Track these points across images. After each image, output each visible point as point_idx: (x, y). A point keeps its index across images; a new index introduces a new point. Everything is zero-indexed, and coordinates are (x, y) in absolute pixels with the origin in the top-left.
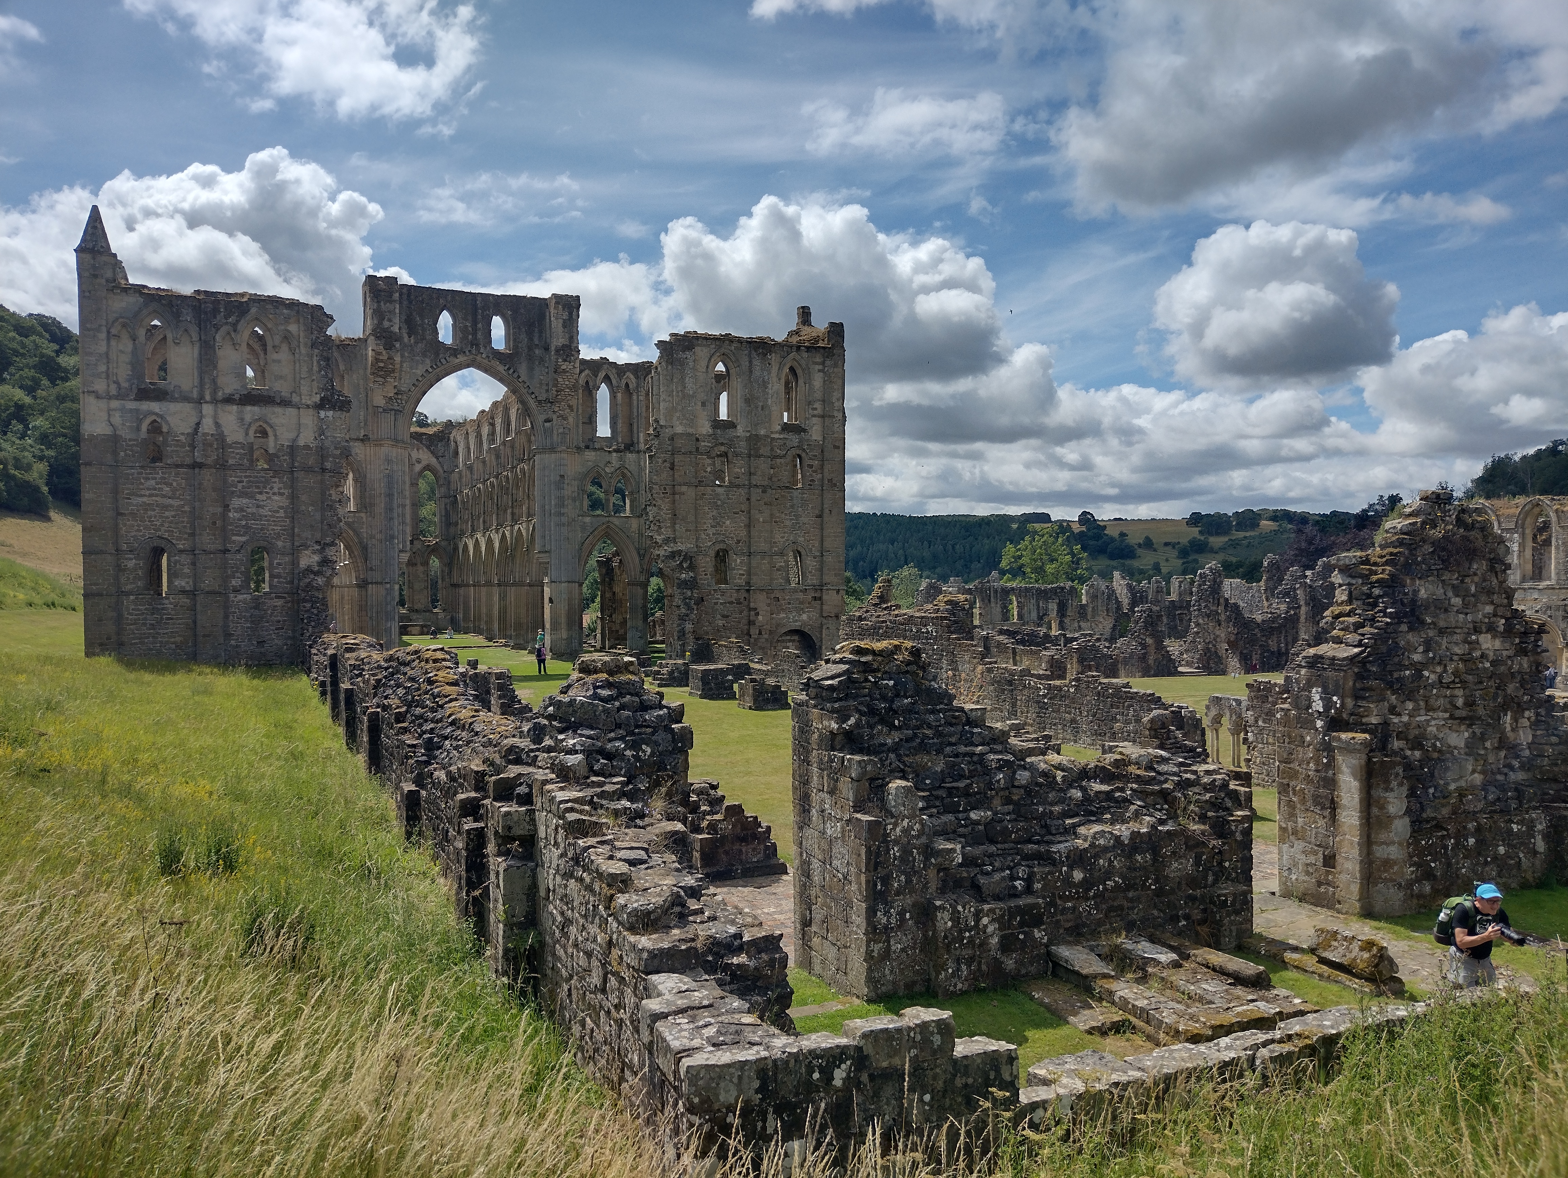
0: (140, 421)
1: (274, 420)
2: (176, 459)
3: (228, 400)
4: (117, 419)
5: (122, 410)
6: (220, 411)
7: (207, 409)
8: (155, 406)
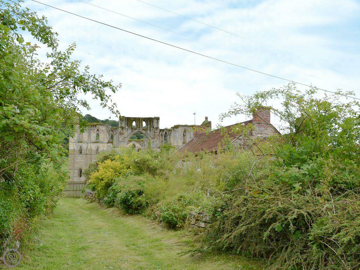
0: (78, 147)
1: (100, 146)
2: (84, 153)
3: (93, 142)
4: (75, 146)
5: (76, 145)
6: (91, 145)
7: (89, 144)
8: (81, 144)
